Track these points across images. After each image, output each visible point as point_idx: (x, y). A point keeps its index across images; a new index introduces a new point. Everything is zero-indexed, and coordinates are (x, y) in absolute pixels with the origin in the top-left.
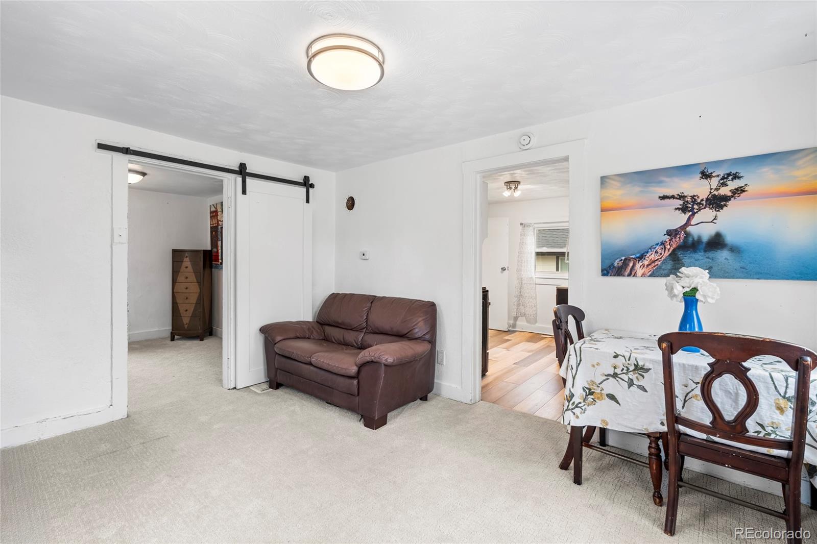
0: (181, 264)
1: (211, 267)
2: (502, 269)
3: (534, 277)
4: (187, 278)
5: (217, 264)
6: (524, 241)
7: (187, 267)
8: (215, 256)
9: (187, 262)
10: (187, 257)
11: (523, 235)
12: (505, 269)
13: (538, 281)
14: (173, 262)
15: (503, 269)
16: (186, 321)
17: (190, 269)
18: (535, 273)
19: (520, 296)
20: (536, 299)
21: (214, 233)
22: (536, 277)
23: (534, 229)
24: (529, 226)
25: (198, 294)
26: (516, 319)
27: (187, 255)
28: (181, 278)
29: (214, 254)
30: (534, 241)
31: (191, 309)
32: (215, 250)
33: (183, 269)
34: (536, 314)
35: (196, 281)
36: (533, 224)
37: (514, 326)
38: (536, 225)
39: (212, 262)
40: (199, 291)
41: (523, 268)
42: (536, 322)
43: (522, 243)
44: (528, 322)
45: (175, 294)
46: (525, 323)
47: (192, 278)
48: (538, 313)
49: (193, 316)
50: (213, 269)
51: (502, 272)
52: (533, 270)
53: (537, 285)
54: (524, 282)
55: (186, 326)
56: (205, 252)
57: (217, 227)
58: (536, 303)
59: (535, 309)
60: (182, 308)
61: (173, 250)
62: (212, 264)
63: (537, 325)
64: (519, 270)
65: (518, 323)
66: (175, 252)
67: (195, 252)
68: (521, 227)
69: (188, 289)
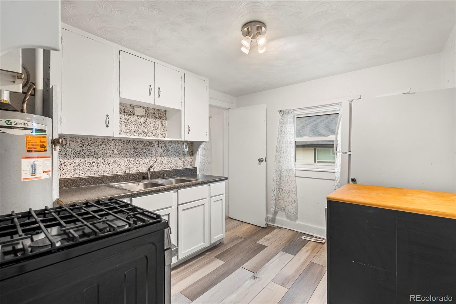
2: (259, 160)
3: (294, 168)
6: (283, 130)
11: (282, 123)
12: (263, 160)
13: (298, 174)
15: (261, 160)
18: (295, 165)
19: (279, 189)
20: (296, 193)
22: (296, 169)
23: (294, 116)
24: (288, 112)
26: (275, 213)
30: (293, 130)
34: (297, 210)
36: (292, 111)
37: (273, 221)
38: (296, 112)
41: (282, 159)
42: (296, 218)
43: (281, 132)
44: (288, 217)
46: (285, 219)
48: (298, 208)
51: (260, 164)
52: (293, 162)
53: (297, 178)
54: (283, 174)
58: (297, 198)
59: (294, 205)
63: (298, 222)
64: (278, 162)
65: (278, 218)
68: (279, 115)
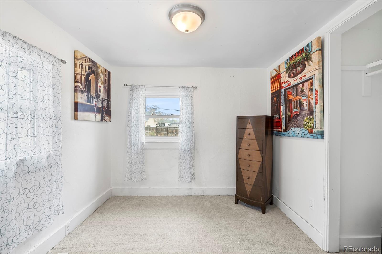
0: (244, 132)
1: (272, 134)
4: (249, 145)
5: (279, 131)
7: (249, 134)
8: (277, 122)
9: (249, 129)
10: (250, 124)
14: (238, 128)
16: (249, 188)
17: (253, 136)
21: (275, 98)
25: (260, 163)
27: (249, 121)
28: (244, 145)
29: (275, 121)
31: (254, 177)
32: (277, 116)
33: (246, 136)
35: (258, 149)
39: (273, 128)
40: (261, 159)
45: (239, 159)
47: (255, 145)
49: (255, 185)
50: (274, 136)
55: (248, 194)
56: (267, 117)
57: (279, 91)
60: (245, 175)
61: (237, 117)
62: (273, 131)
66: (239, 119)
67: (257, 118)
69: (251, 157)
